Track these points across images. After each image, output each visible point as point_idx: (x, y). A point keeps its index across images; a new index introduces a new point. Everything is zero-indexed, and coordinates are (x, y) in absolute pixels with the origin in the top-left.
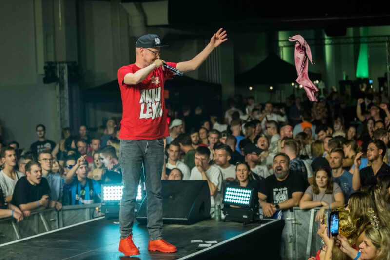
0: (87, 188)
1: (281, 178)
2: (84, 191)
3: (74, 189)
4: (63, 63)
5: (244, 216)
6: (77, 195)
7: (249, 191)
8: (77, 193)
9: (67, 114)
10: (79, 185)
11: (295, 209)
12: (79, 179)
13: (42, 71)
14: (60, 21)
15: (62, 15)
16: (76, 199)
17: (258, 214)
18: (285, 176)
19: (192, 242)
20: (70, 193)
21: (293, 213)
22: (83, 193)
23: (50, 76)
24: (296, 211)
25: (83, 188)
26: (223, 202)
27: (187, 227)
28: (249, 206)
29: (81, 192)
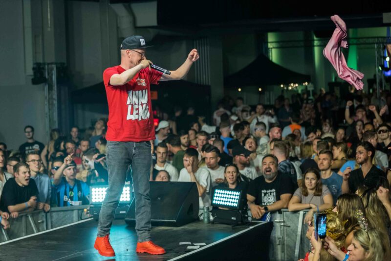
0: (76, 190)
1: (270, 179)
2: (73, 193)
3: (62, 190)
4: (52, 63)
5: (232, 218)
6: (65, 196)
7: (237, 193)
8: (66, 194)
9: (55, 114)
10: (68, 186)
11: (284, 211)
12: (68, 180)
13: (30, 72)
14: (49, 22)
15: (50, 16)
16: (65, 200)
17: (246, 216)
18: (273, 178)
19: (181, 243)
20: (59, 195)
21: (282, 215)
22: (71, 194)
23: (39, 77)
24: (285, 213)
25: (71, 190)
26: (212, 204)
27: (175, 229)
28: (238, 208)
29: (69, 193)
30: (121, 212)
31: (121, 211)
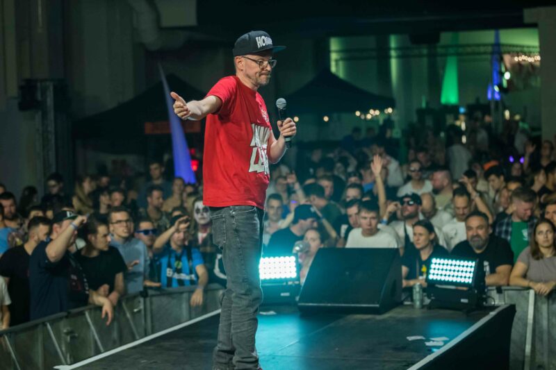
0: (185, 259)
1: (479, 248)
2: (181, 263)
3: (164, 261)
4: (46, 80)
5: (463, 300)
6: (168, 269)
8: (169, 266)
10: (173, 255)
11: (505, 290)
12: (173, 246)
14: (40, 19)
16: (168, 275)
17: (484, 296)
20: (160, 267)
21: (502, 295)
22: (178, 264)
24: (506, 292)
25: (178, 259)
26: (427, 280)
27: (379, 317)
28: (473, 285)
29: (175, 264)
30: (282, 294)
31: (284, 292)
